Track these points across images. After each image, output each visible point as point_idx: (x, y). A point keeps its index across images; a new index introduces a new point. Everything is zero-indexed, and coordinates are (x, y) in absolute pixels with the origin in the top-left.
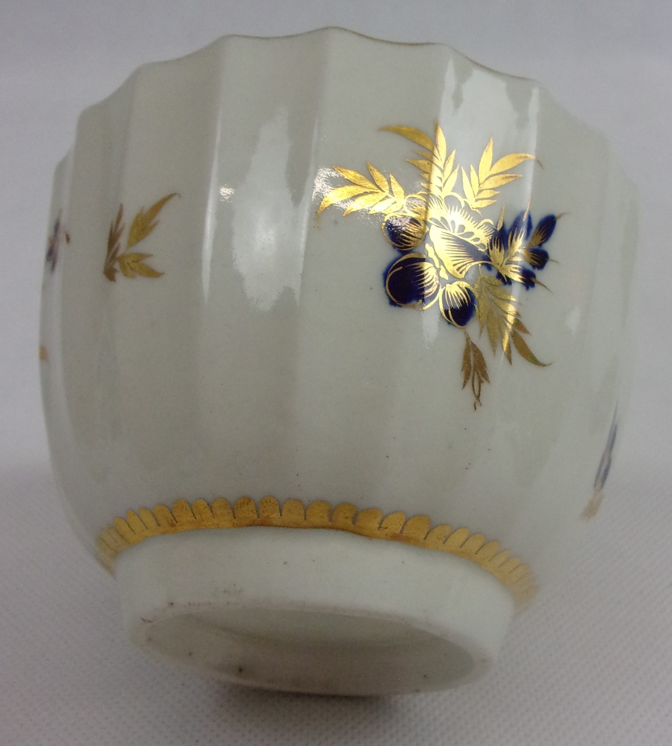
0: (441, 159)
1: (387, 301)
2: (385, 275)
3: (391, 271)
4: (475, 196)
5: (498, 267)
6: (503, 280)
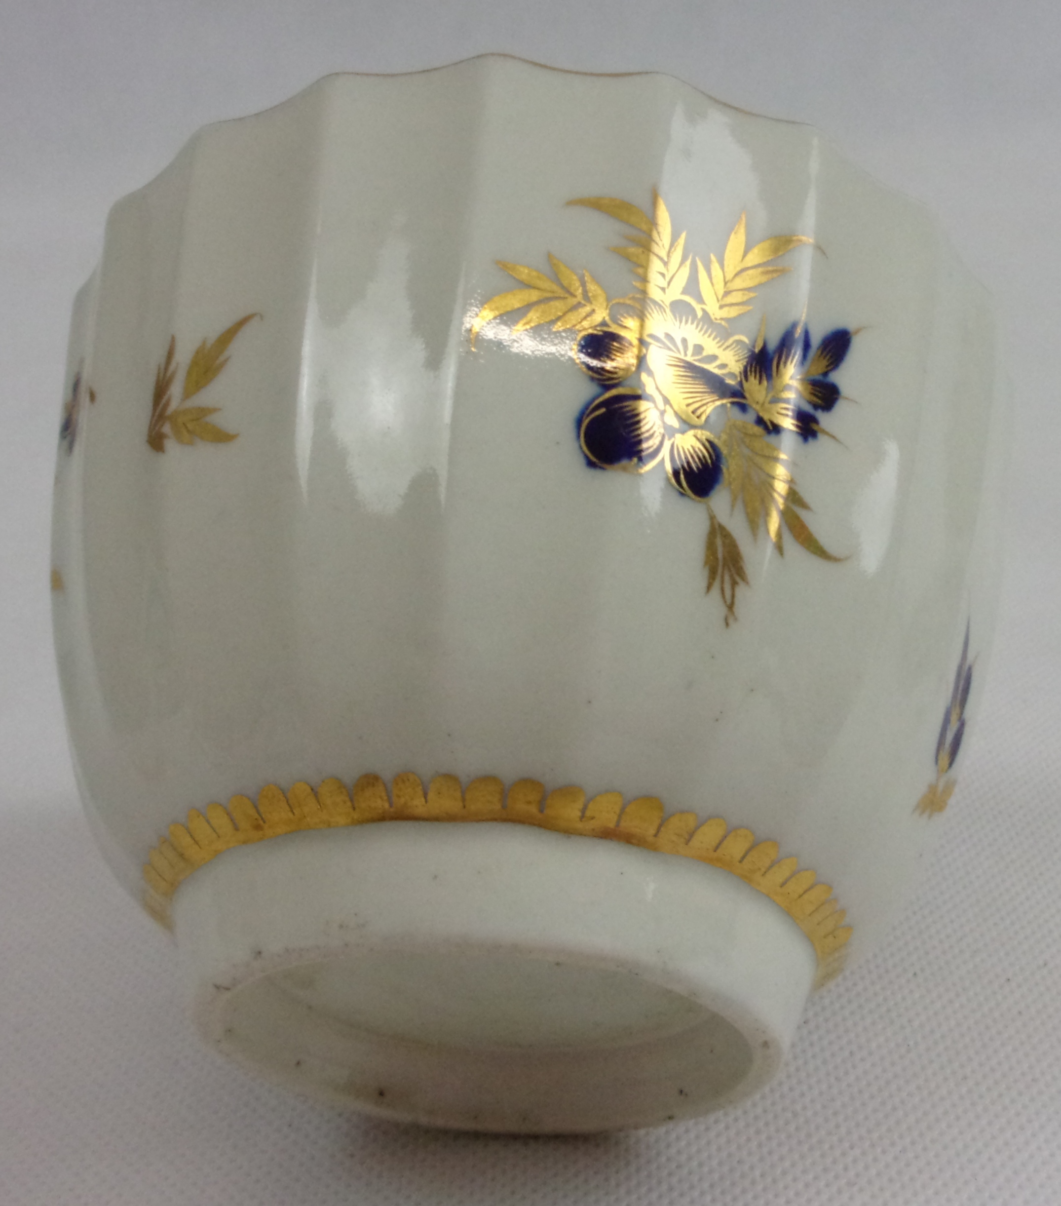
0: (663, 245)
1: (582, 461)
2: (579, 422)
3: (588, 415)
4: (718, 300)
5: (758, 407)
6: (766, 428)
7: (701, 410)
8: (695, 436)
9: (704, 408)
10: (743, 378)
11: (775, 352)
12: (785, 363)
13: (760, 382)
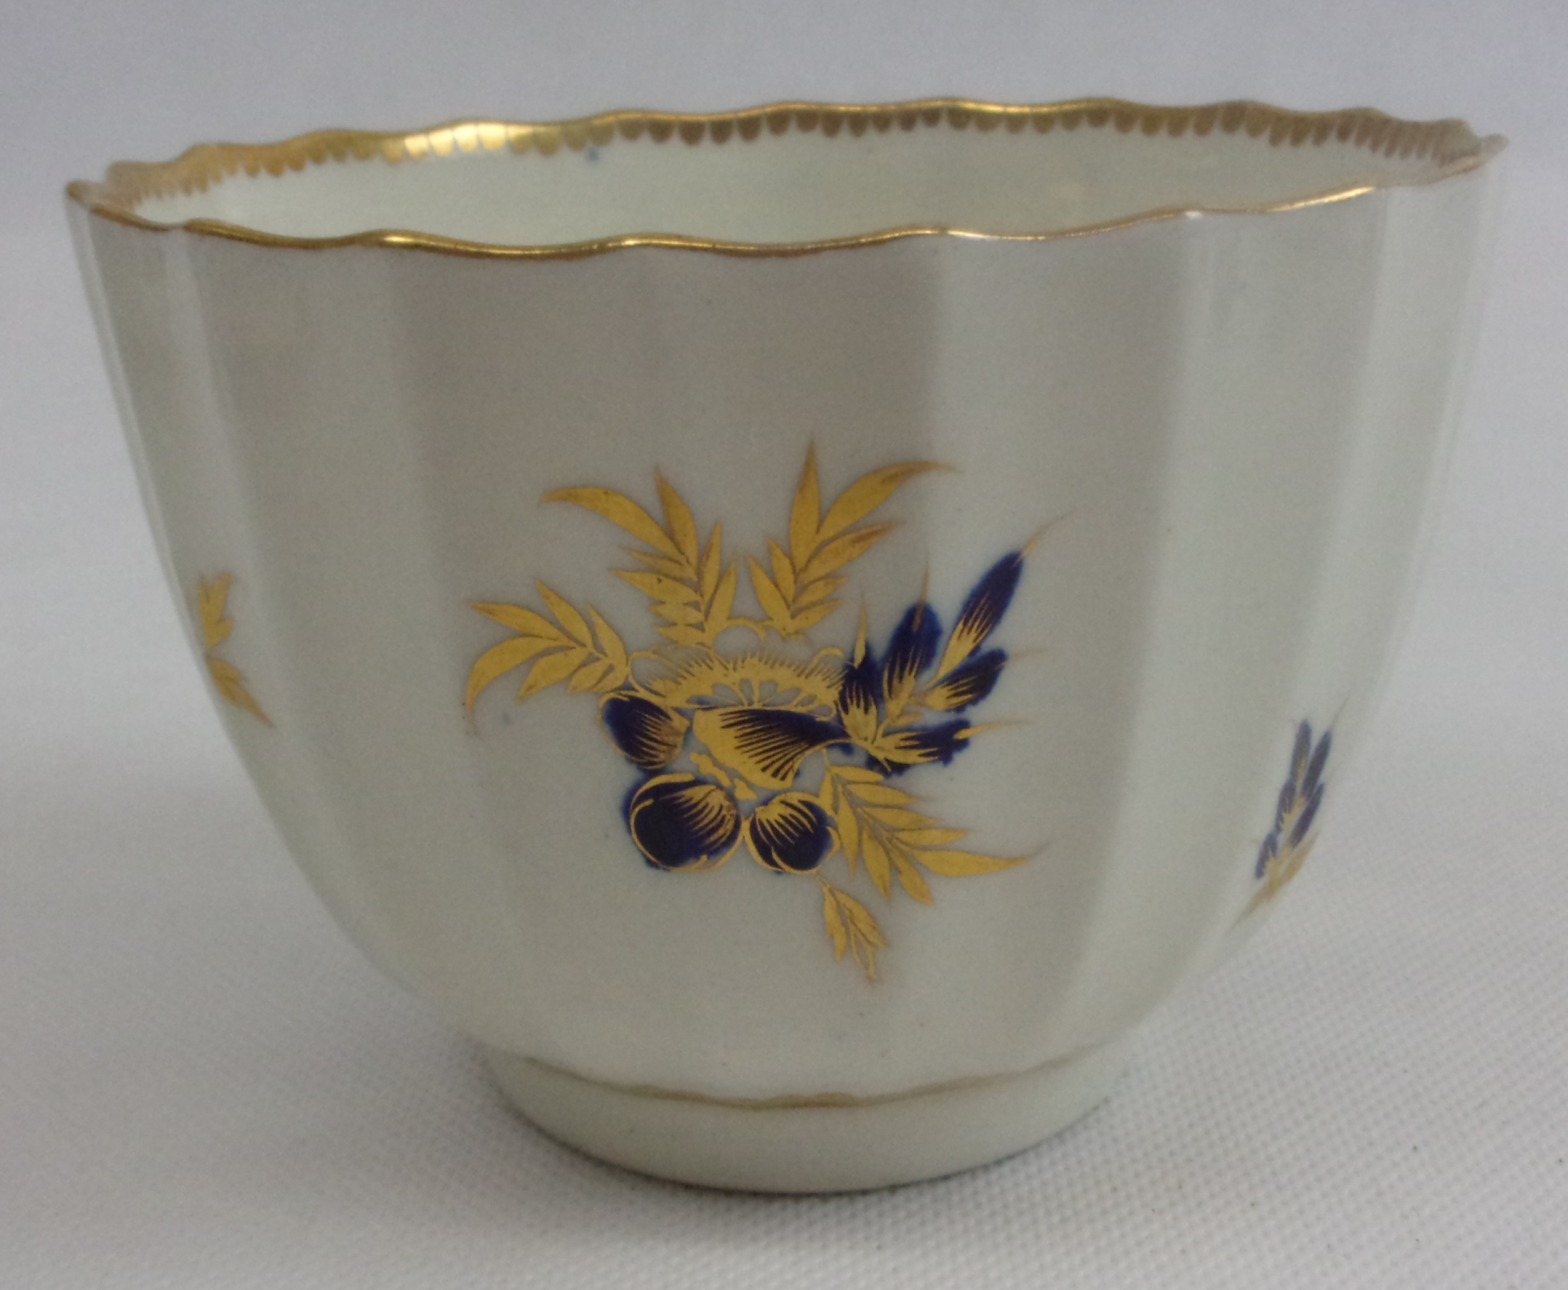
7: (786, 768)
8: (783, 802)
9: (791, 763)
10: (840, 708)
11: (885, 659)
12: (901, 678)
13: (866, 710)
